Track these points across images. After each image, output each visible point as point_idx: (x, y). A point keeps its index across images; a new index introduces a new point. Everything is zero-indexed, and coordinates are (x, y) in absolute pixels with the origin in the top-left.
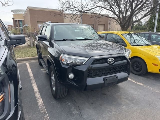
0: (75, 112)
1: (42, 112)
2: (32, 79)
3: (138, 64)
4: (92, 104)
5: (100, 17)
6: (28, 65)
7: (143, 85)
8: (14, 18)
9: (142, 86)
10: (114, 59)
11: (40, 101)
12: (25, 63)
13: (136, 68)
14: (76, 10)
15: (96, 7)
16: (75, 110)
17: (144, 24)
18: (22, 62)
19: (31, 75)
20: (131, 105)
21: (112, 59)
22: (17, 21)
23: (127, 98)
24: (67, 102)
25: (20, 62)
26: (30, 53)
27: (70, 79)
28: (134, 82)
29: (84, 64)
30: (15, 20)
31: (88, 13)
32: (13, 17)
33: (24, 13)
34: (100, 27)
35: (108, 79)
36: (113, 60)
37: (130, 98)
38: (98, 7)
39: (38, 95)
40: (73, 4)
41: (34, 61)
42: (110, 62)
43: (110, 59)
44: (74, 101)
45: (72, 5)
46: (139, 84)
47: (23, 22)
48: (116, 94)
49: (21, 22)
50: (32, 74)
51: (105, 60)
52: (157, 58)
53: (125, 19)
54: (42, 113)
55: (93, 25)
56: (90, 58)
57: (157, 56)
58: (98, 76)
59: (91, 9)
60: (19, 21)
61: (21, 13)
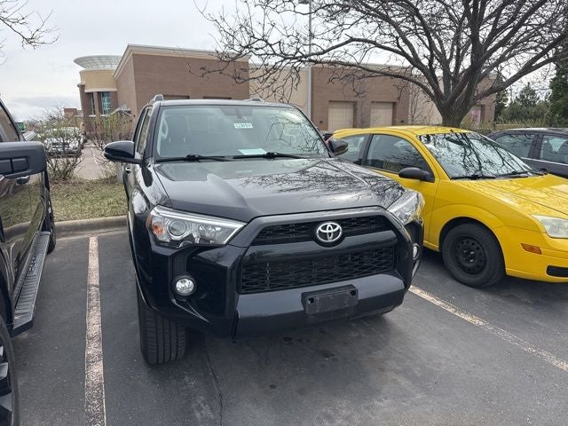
0: (202, 414)
1: (91, 409)
2: (94, 291)
3: (473, 244)
4: (272, 387)
5: (364, 76)
6: (93, 243)
7: (481, 323)
8: (84, 83)
9: (478, 327)
10: (342, 225)
11: (96, 371)
12: (86, 236)
13: (468, 261)
14: (275, 54)
15: (347, 43)
16: (206, 408)
17: (542, 99)
18: (76, 235)
19: (94, 279)
20: (414, 396)
21: (335, 227)
22: (92, 93)
23: (405, 372)
24: (187, 379)
25: (73, 235)
26: (109, 204)
27: (183, 297)
28: (451, 310)
29: (228, 243)
30: (86, 91)
31: (320, 62)
32: (79, 82)
33: (115, 67)
34: (381, 111)
35: (317, 298)
36: (337, 229)
37: (417, 371)
38: (352, 39)
39: (93, 349)
40: (266, 31)
41: (117, 233)
42: (324, 236)
43: (324, 228)
44: (211, 374)
45: (260, 37)
46: (468, 318)
47: (114, 98)
48: (370, 353)
49: (106, 99)
50: (98, 275)
51: (306, 229)
52: (539, 225)
53: (455, 81)
54: (88, 414)
55: (355, 104)
56: (248, 223)
57: (540, 218)
58: (280, 286)
59: (329, 50)
60: (99, 93)
61: (108, 67)
